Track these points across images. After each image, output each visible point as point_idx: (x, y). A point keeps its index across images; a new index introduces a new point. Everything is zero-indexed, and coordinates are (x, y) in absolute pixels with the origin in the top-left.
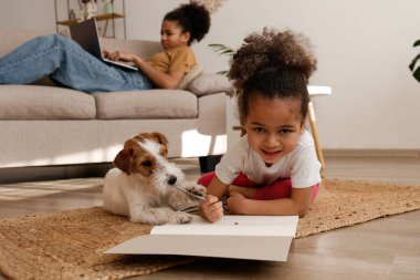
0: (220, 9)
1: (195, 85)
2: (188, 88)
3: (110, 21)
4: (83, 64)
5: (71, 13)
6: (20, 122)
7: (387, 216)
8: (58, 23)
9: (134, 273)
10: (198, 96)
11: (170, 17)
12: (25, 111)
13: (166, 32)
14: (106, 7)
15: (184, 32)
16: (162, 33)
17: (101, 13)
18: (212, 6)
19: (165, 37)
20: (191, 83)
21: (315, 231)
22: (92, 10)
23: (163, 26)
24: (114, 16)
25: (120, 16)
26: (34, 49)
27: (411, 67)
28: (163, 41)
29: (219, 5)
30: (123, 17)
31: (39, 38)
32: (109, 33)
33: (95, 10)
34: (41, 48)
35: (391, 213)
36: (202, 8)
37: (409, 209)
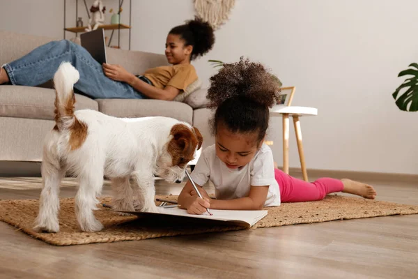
0: (222, 27)
1: (192, 98)
2: (185, 101)
3: (116, 31)
4: (91, 70)
5: (79, 21)
6: (28, 120)
7: (344, 219)
8: (65, 29)
9: (128, 238)
10: (194, 109)
11: (175, 31)
12: (34, 110)
13: (170, 45)
14: (113, 17)
15: (186, 45)
16: (167, 46)
17: (108, 23)
18: (215, 24)
19: (169, 50)
20: (188, 96)
21: (278, 224)
22: (100, 19)
23: (168, 39)
24: (120, 27)
25: (125, 27)
26: (48, 53)
27: (395, 95)
28: (167, 53)
29: (222, 24)
30: (129, 28)
31: (53, 43)
32: (114, 43)
33: (103, 19)
34: (54, 52)
35: (348, 217)
36: (207, 24)
37: (365, 216)
